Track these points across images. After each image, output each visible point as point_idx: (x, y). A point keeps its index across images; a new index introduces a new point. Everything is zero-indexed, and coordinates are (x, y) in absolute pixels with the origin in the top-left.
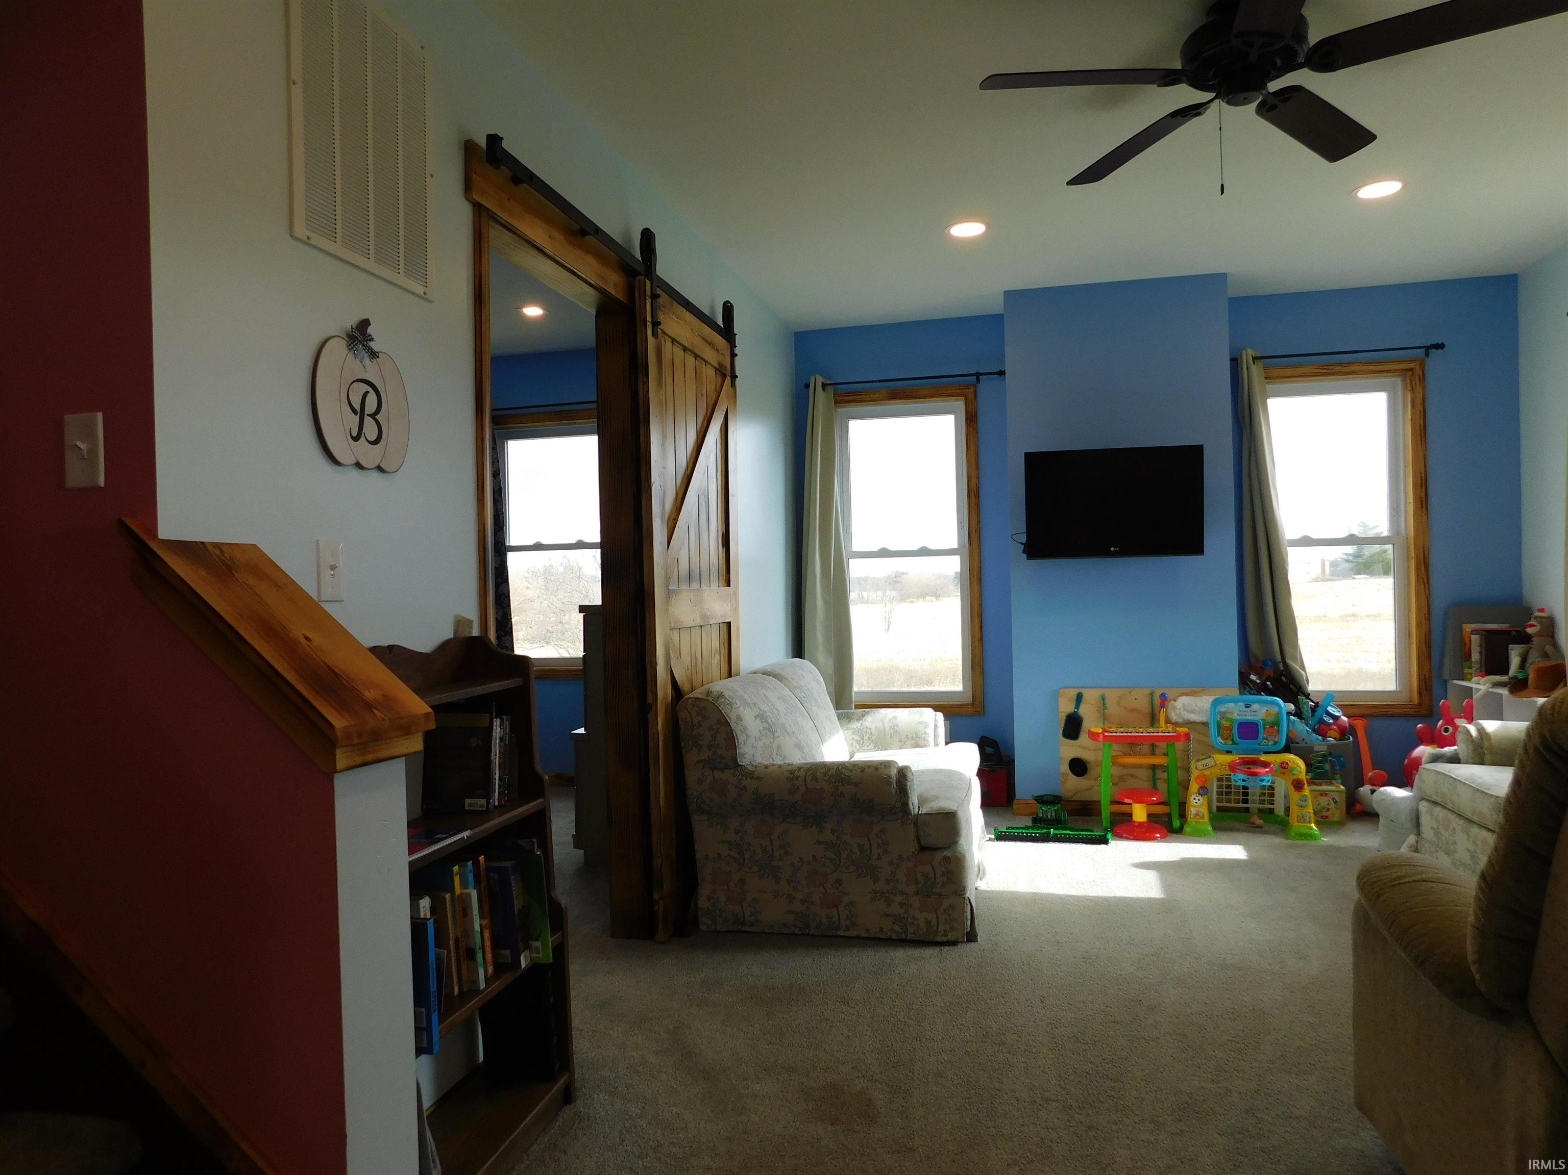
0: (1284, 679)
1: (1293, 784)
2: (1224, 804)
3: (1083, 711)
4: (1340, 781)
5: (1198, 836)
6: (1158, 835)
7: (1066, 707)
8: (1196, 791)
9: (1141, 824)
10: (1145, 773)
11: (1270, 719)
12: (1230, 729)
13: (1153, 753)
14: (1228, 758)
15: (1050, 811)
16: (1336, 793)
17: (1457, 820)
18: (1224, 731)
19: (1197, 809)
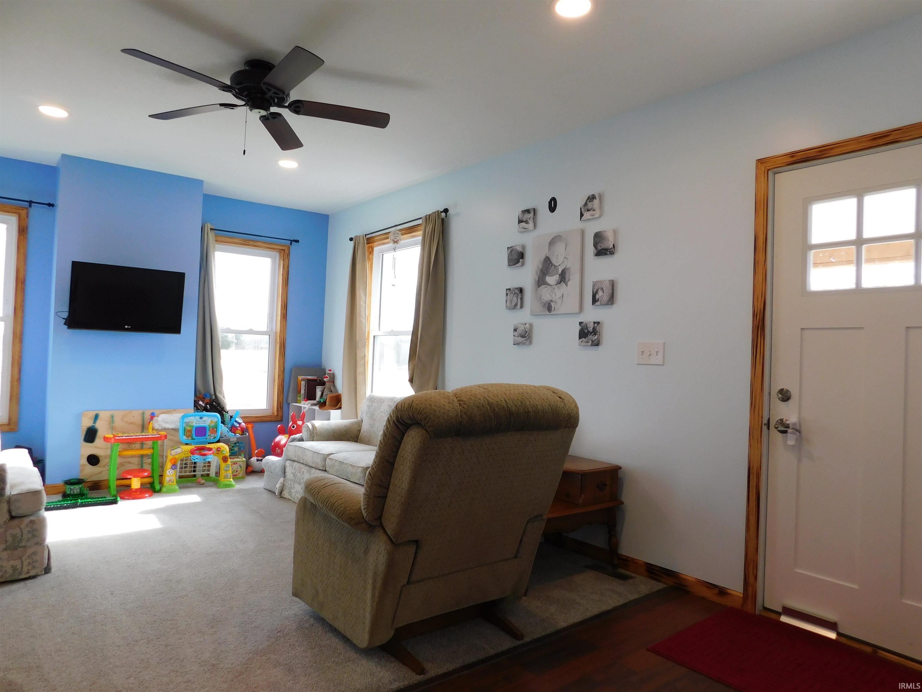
0: (214, 403)
1: (222, 459)
2: (183, 474)
3: (99, 425)
4: (243, 456)
5: (171, 492)
6: (147, 495)
7: (87, 423)
8: (170, 467)
9: (137, 490)
10: (136, 460)
11: (213, 425)
12: (190, 431)
13: (142, 448)
14: (189, 448)
15: (76, 489)
16: (241, 462)
17: (305, 467)
18: (187, 433)
19: (170, 478)
